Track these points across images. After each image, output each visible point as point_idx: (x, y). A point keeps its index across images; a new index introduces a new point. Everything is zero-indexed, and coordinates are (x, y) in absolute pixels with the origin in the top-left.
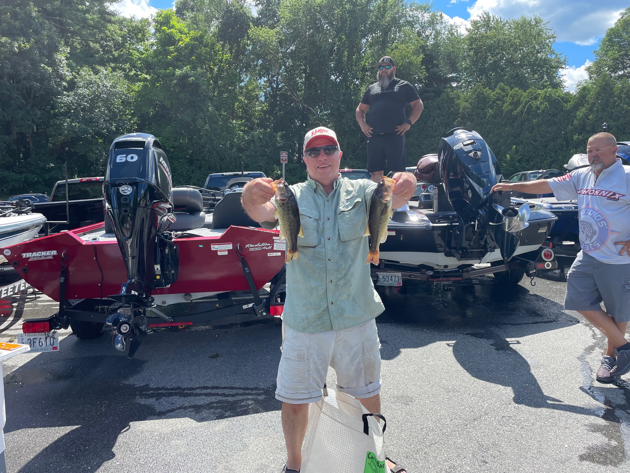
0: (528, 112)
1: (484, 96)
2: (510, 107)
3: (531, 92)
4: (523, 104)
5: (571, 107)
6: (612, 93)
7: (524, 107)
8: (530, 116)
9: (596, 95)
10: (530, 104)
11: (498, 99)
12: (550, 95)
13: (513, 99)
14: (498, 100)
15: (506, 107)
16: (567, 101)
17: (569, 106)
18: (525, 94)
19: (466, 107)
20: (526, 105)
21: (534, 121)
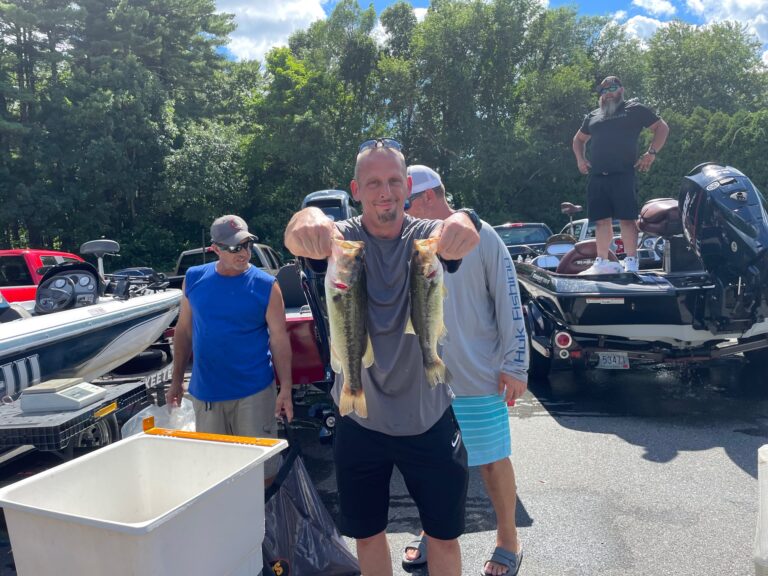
0: (738, 142)
1: (677, 124)
2: (713, 136)
3: (739, 116)
4: (730, 132)
7: (732, 135)
8: (741, 147)
10: (740, 131)
13: (716, 126)
14: (696, 129)
15: (707, 137)
18: (732, 119)
20: (734, 132)
21: (747, 152)
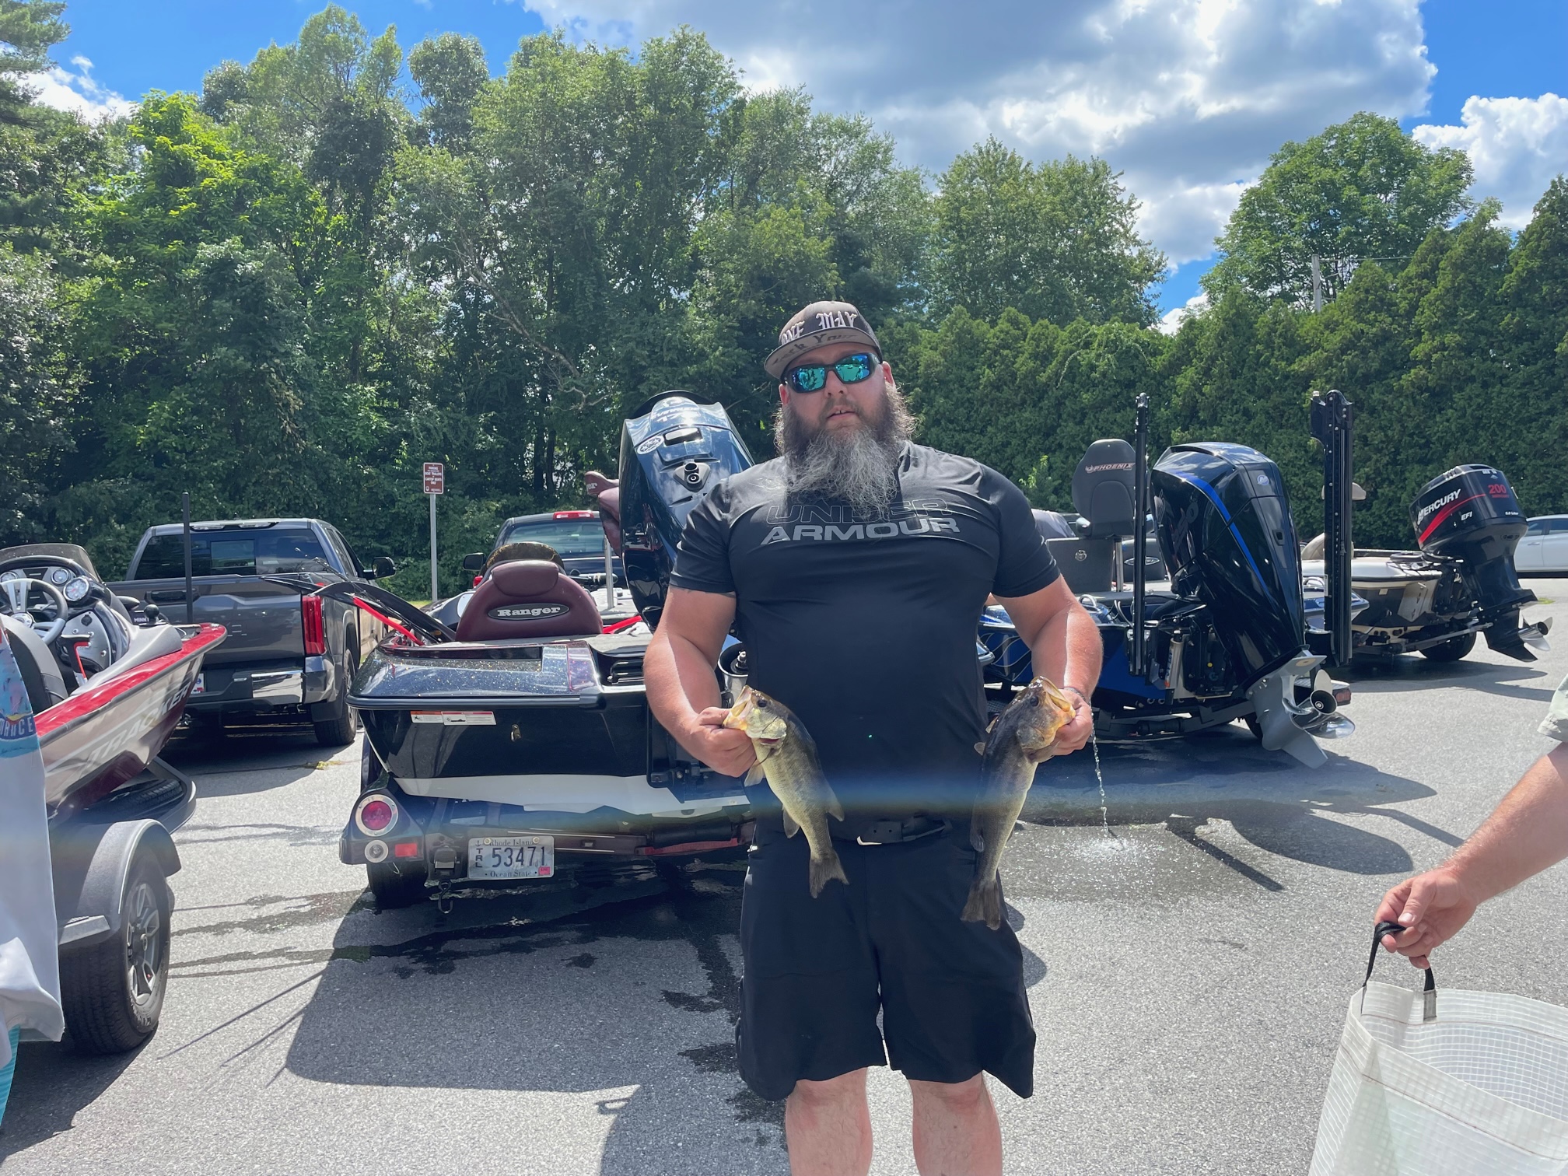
0: (1071, 376)
1: (972, 338)
2: (1032, 364)
3: (1075, 330)
4: (1059, 358)
5: (1164, 366)
6: (1254, 335)
7: (1062, 364)
8: (1076, 386)
9: (1217, 338)
10: (1075, 358)
11: (1005, 346)
12: (1118, 338)
13: (1038, 346)
14: (1004, 348)
15: (1022, 364)
16: (1155, 353)
17: (1158, 363)
18: (1064, 334)
19: (933, 362)
20: (1065, 359)
21: (1086, 397)
